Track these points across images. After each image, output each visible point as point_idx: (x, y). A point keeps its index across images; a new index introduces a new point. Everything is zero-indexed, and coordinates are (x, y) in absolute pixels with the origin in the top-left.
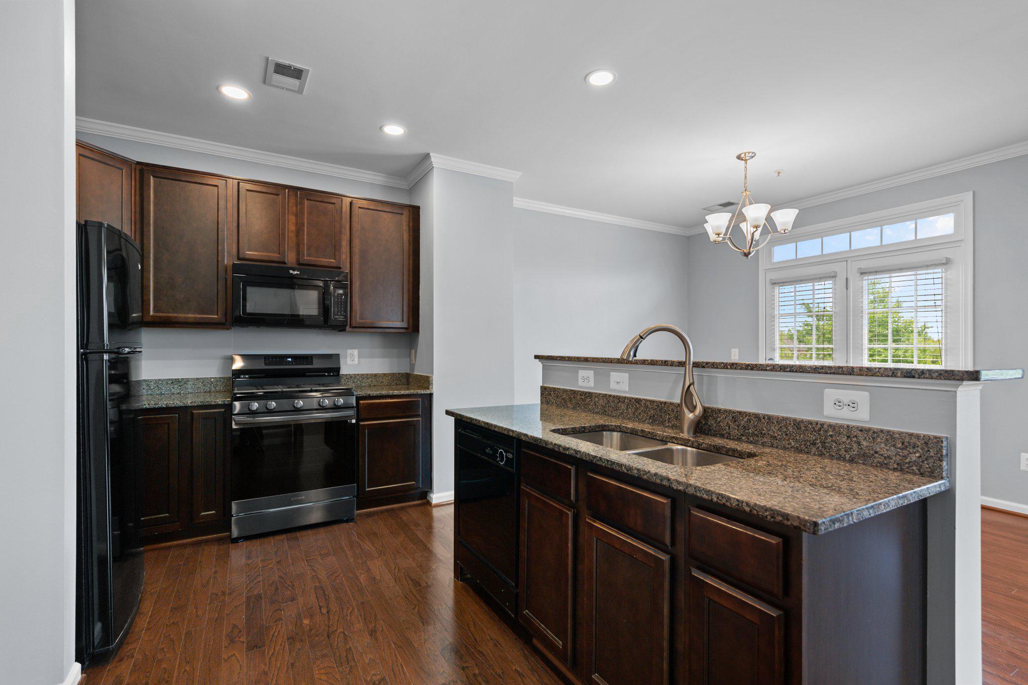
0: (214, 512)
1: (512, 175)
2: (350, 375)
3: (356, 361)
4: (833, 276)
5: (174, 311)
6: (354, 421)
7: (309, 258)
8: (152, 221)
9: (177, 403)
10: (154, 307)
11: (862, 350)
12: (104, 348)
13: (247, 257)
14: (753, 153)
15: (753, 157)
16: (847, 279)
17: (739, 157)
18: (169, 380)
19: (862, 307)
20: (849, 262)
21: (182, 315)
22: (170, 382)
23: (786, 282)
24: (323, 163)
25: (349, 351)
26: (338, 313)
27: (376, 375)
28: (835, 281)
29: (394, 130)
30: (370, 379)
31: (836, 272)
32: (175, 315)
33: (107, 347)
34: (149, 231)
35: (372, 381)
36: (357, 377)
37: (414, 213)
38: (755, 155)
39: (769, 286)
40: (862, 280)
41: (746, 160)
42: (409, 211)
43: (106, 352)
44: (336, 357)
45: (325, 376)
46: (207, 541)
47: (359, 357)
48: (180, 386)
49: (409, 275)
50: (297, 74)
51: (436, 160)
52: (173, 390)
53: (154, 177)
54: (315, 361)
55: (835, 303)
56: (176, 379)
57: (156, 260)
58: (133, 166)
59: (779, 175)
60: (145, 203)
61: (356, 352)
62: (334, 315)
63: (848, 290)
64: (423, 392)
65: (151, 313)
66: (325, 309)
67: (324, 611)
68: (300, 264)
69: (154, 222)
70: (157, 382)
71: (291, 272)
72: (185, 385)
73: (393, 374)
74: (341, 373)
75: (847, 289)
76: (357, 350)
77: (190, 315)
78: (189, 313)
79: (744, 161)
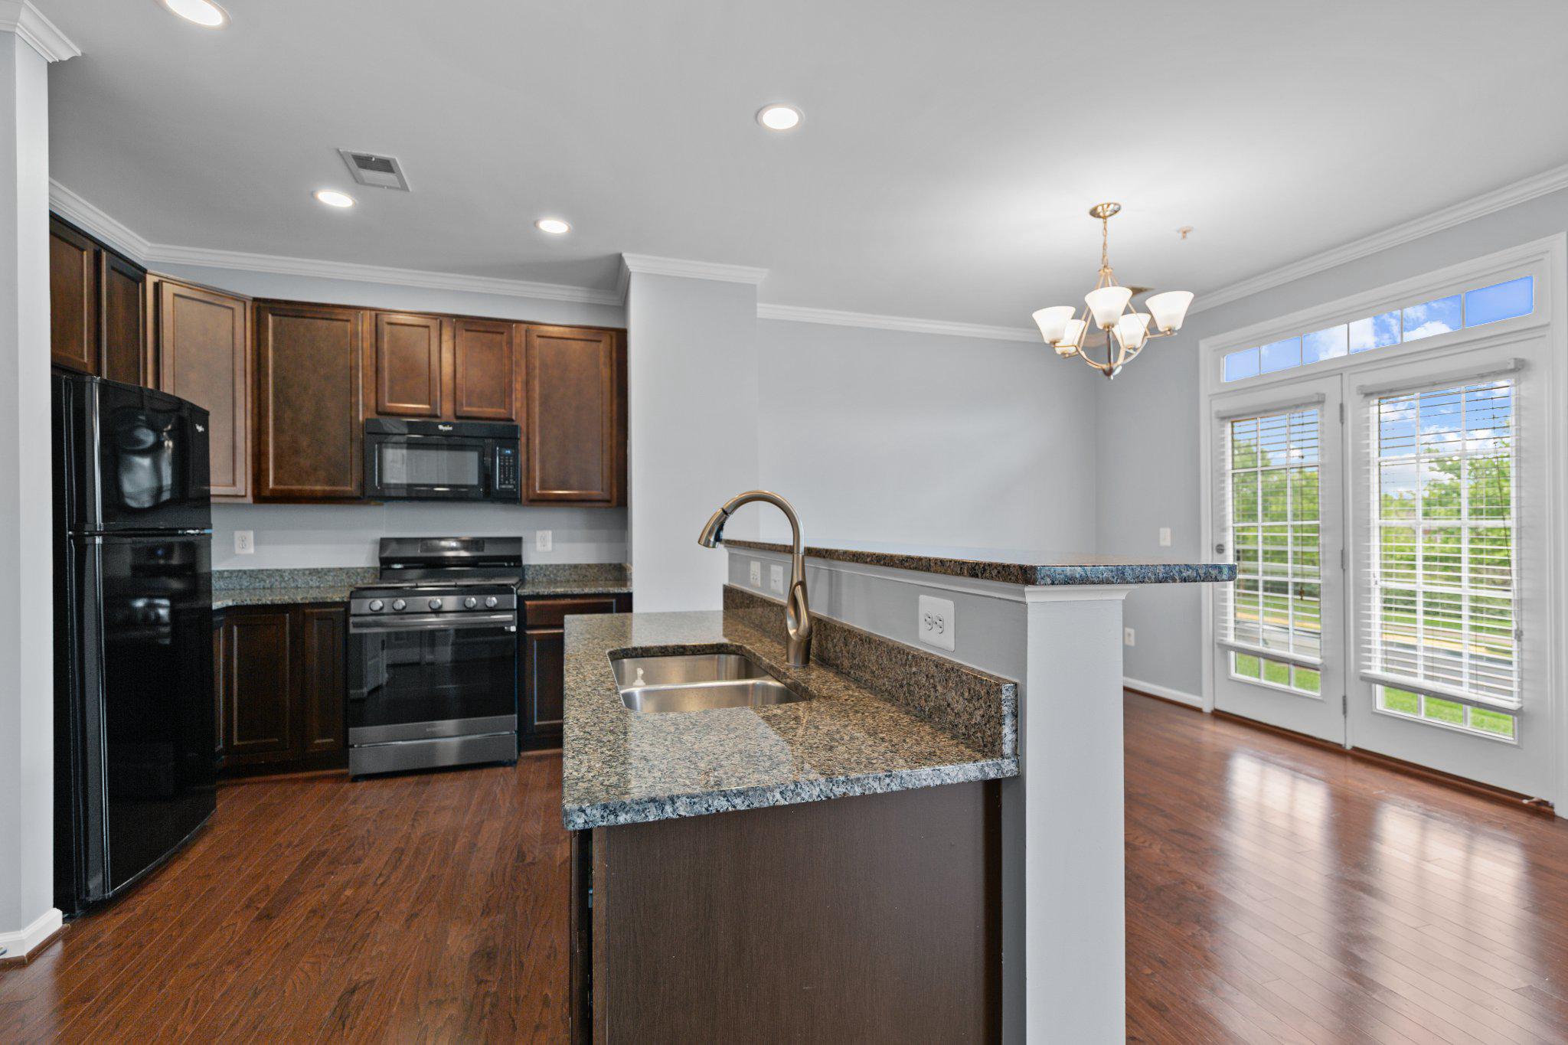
0: (332, 740)
1: (756, 276)
2: (539, 566)
3: (549, 546)
4: (1320, 401)
5: (299, 482)
6: (513, 629)
7: (469, 409)
8: (270, 371)
9: (286, 599)
10: (275, 478)
11: (1369, 530)
12: (96, 528)
13: (388, 410)
14: (1115, 204)
15: (1116, 212)
16: (1342, 406)
17: (1094, 213)
18: (307, 569)
19: (1368, 453)
20: (1345, 376)
21: (307, 487)
22: (307, 572)
23: (1243, 415)
24: (501, 280)
25: (539, 534)
26: (505, 481)
27: (576, 566)
28: (1322, 410)
29: (553, 227)
30: (568, 572)
31: (1324, 395)
32: (300, 487)
33: (100, 528)
34: (267, 384)
35: (571, 574)
36: (550, 569)
37: (620, 338)
38: (1119, 209)
39: (1215, 421)
40: (1369, 406)
41: (1105, 218)
42: (611, 338)
43: (99, 535)
44: (518, 541)
45: (504, 566)
46: (325, 777)
47: (554, 541)
48: (320, 577)
49: (611, 426)
50: (386, 166)
51: (632, 262)
52: (311, 583)
53: (273, 315)
54: (487, 546)
55: (1323, 449)
56: (314, 569)
57: (276, 419)
58: (249, 304)
59: (1184, 237)
60: (262, 348)
61: (549, 534)
62: (500, 484)
63: (1344, 425)
64: (616, 590)
65: (271, 485)
66: (486, 475)
67: (380, 882)
68: (458, 418)
69: (275, 372)
70: (292, 572)
71: (441, 427)
72: (326, 577)
73: (601, 564)
74: (525, 562)
75: (1342, 423)
76: (550, 532)
77: (318, 488)
78: (316, 485)
79: (1101, 220)
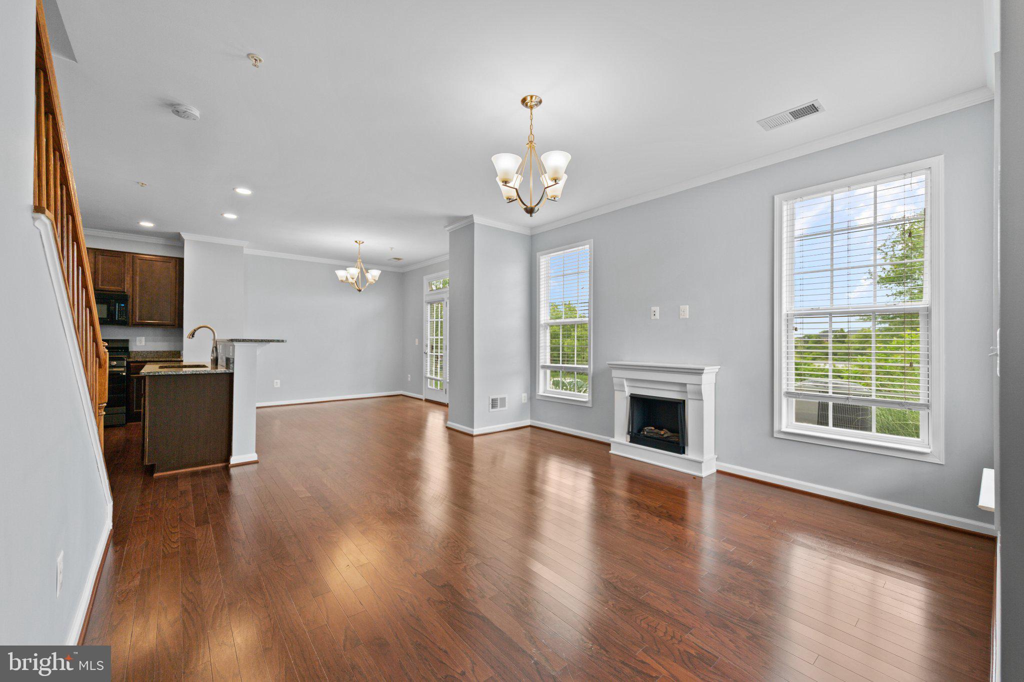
1: (243, 243)
2: (137, 350)
3: (142, 344)
6: (124, 374)
7: (102, 287)
15: (363, 243)
17: (356, 242)
25: (138, 338)
26: (121, 316)
27: (158, 351)
29: (147, 224)
35: (154, 355)
36: (142, 352)
37: (180, 262)
41: (360, 244)
42: (176, 262)
44: (127, 341)
45: (121, 350)
47: (146, 341)
49: (176, 296)
51: (185, 236)
54: (110, 343)
61: (143, 339)
66: (112, 314)
68: (96, 290)
73: (171, 351)
74: (130, 349)
